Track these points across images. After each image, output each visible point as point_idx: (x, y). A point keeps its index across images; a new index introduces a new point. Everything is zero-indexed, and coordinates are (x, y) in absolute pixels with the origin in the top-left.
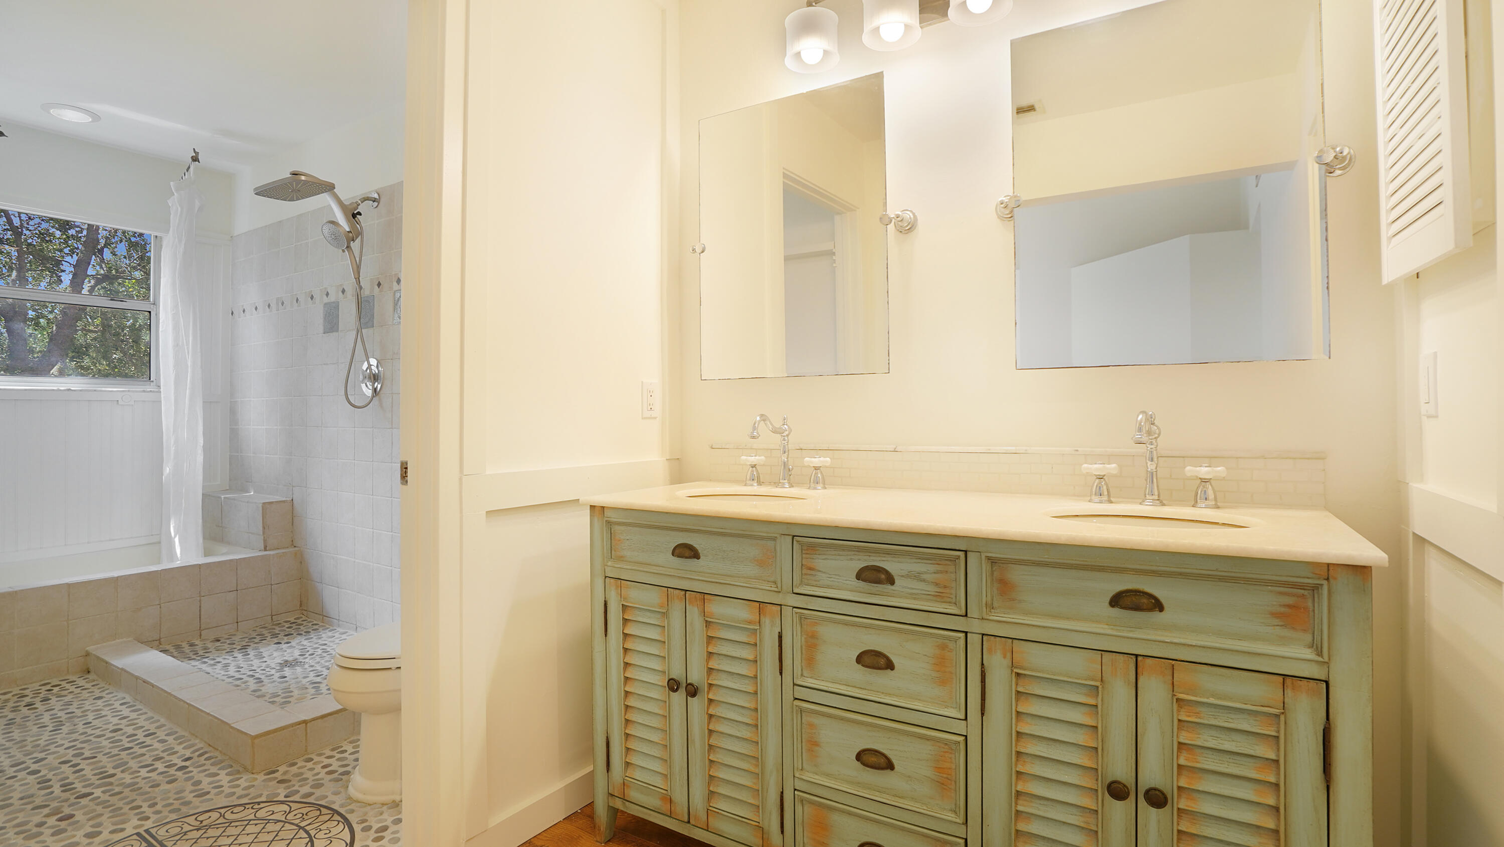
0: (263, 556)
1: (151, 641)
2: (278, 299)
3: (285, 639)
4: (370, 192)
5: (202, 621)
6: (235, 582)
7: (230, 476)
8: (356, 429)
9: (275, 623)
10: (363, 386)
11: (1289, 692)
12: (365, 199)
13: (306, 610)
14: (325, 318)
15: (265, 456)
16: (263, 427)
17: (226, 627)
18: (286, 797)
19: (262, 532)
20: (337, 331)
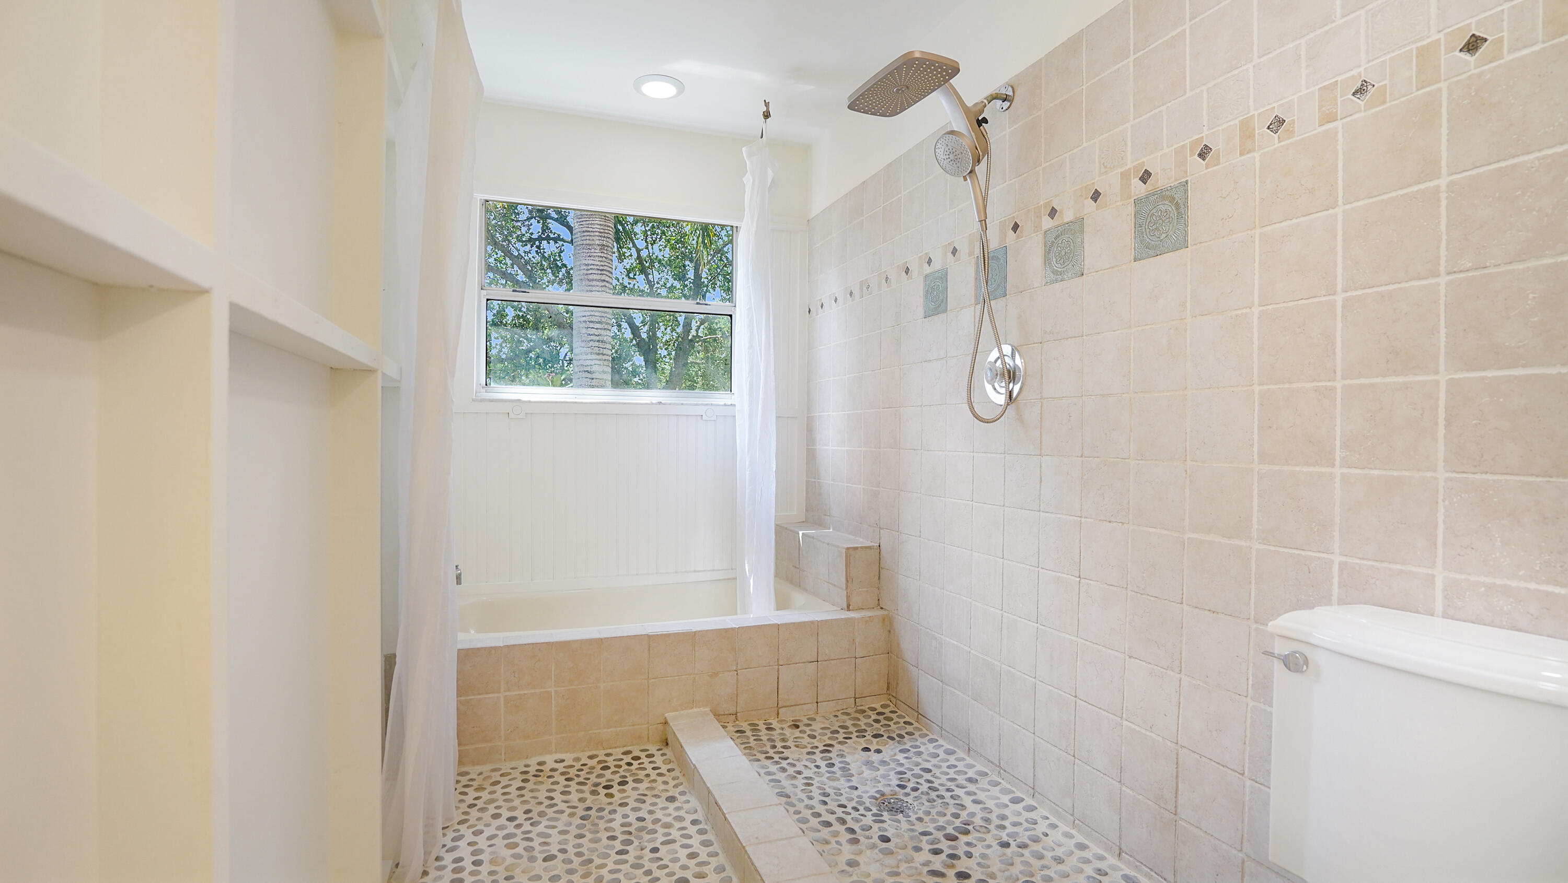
0: (847, 620)
1: (727, 715)
2: (861, 283)
3: (875, 743)
4: (999, 88)
5: (779, 696)
6: (816, 650)
7: (806, 506)
8: (975, 454)
9: (859, 708)
10: (989, 388)
12: (993, 97)
13: (895, 698)
14: (926, 296)
15: (846, 484)
16: (843, 448)
17: (805, 707)
19: (845, 585)
20: (945, 311)
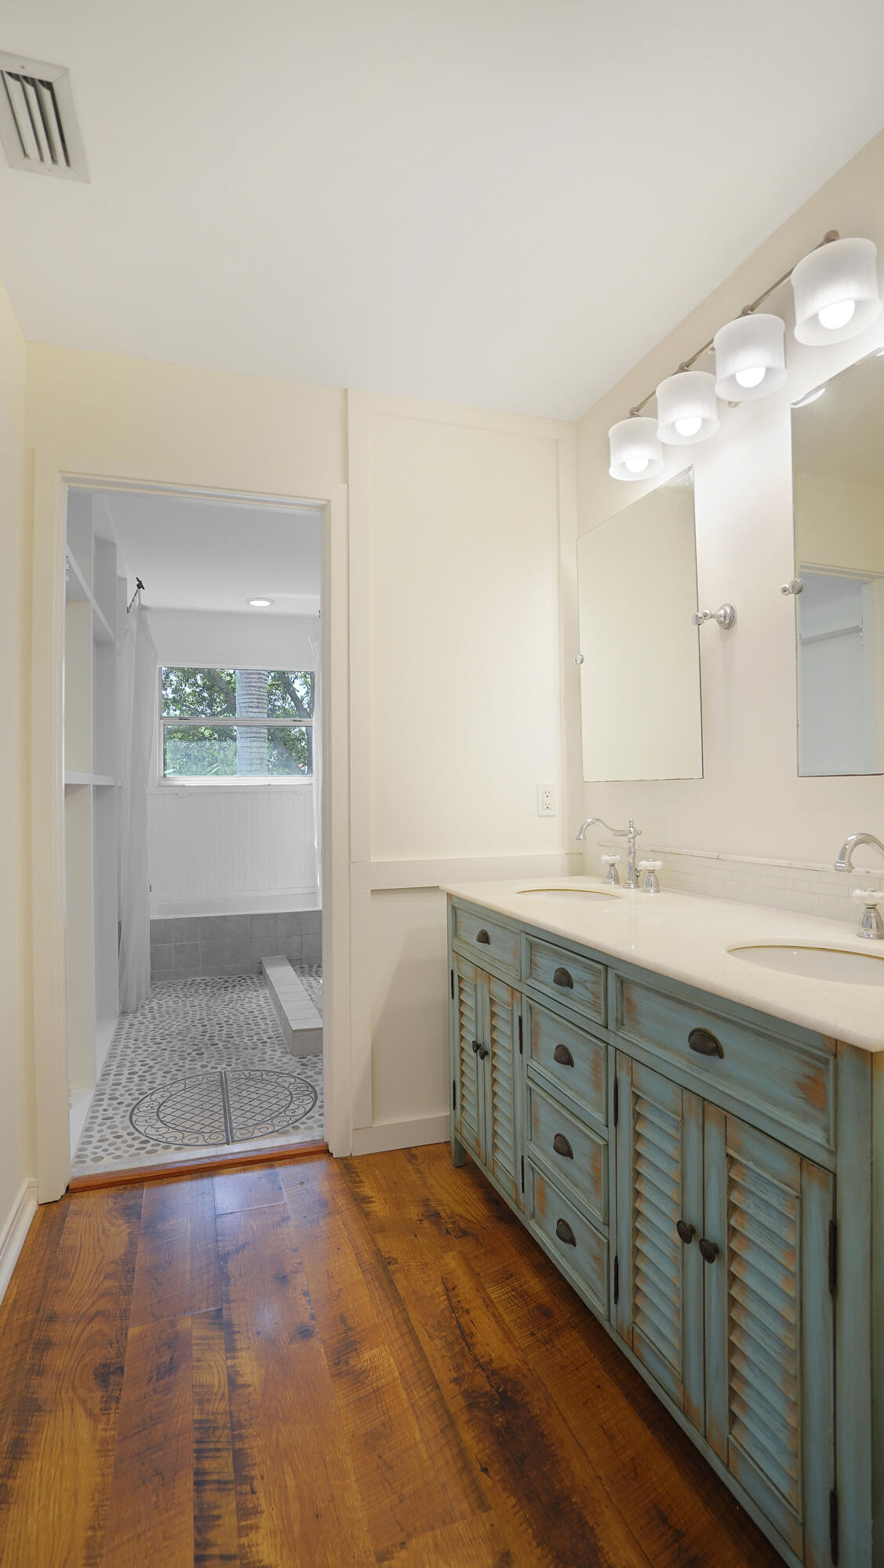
1: (296, 960)
11: (805, 1174)
18: (298, 1074)
